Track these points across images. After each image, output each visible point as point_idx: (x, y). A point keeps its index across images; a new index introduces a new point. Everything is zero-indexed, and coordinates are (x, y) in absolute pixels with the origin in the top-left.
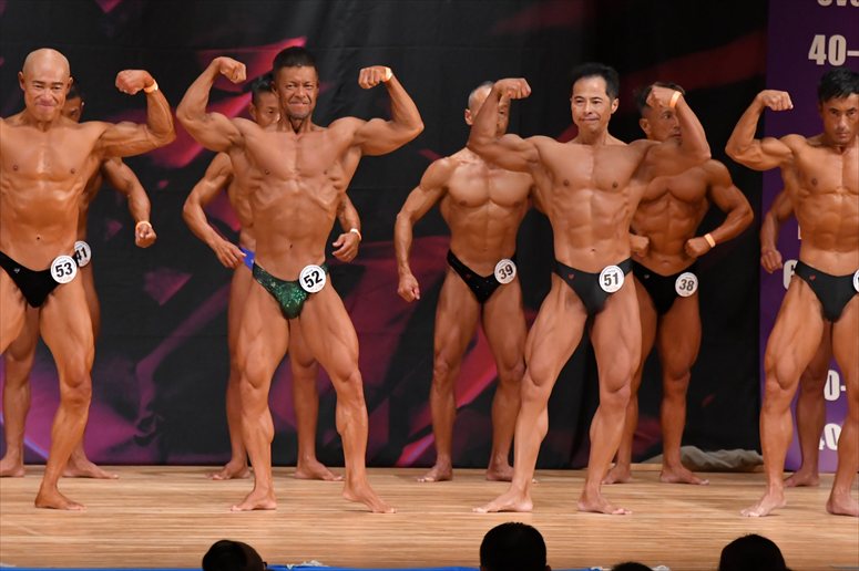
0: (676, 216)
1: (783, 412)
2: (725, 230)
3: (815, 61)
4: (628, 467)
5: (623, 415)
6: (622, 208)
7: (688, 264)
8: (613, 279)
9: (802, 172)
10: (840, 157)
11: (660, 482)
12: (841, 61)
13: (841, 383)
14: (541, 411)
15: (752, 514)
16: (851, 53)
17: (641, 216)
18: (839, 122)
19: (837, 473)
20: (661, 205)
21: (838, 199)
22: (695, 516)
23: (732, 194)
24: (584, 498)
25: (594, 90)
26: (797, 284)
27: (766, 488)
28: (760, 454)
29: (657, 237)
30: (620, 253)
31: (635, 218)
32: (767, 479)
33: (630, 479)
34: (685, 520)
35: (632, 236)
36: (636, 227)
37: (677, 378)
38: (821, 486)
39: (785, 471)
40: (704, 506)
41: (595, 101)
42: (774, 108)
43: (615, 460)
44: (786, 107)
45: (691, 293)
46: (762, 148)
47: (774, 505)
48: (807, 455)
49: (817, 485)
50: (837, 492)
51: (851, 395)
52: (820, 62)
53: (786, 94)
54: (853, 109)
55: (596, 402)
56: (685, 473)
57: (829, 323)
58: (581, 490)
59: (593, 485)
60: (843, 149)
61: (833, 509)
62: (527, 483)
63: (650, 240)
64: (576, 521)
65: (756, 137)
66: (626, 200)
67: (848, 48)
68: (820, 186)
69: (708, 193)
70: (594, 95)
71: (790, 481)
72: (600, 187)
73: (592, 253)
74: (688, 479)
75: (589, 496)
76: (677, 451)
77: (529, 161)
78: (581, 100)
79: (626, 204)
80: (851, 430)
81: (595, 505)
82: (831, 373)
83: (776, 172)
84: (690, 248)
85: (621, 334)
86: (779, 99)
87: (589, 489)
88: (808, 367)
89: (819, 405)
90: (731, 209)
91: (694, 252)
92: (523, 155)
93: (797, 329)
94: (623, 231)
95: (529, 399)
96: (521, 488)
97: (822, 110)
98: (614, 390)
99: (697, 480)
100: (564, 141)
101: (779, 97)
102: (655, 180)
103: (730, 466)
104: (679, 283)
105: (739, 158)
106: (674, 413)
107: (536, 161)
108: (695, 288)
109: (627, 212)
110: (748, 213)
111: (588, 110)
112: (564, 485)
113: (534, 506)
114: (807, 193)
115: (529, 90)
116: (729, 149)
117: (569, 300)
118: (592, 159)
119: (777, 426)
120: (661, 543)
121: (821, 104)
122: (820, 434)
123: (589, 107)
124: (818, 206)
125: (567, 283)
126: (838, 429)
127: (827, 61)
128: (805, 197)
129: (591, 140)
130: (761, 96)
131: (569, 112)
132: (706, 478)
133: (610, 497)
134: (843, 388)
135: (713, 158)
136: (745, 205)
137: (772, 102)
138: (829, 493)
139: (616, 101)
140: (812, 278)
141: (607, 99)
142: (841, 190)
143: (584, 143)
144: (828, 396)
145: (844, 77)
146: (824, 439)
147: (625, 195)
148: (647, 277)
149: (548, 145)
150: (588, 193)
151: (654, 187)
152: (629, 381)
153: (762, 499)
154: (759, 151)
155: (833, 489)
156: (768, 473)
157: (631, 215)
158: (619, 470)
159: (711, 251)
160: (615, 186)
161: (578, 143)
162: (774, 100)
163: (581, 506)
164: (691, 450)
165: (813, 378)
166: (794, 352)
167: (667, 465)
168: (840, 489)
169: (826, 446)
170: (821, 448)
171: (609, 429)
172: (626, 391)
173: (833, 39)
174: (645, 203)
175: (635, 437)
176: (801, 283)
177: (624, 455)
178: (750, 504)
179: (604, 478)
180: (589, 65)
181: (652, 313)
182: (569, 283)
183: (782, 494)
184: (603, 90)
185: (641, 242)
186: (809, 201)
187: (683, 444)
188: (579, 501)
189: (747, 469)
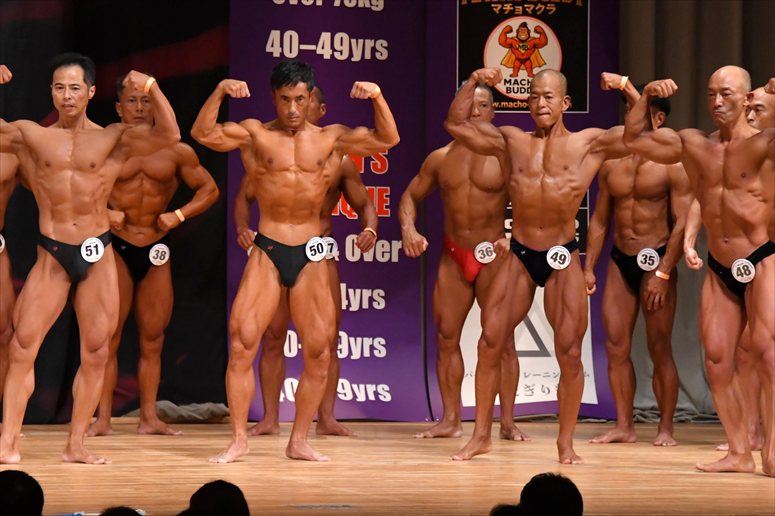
0: (149, 194)
1: (247, 370)
2: (193, 206)
3: (272, 53)
4: (109, 420)
5: (102, 372)
6: (99, 188)
7: (161, 236)
8: (95, 250)
9: (259, 153)
10: (292, 139)
11: (138, 433)
12: (294, 54)
13: (299, 342)
14: (28, 371)
15: (221, 460)
16: (303, 47)
17: (117, 194)
18: (289, 107)
19: (295, 422)
20: (135, 184)
21: (291, 176)
22: (169, 464)
23: (199, 174)
24: (68, 450)
25: (73, 78)
26: (257, 253)
27: (233, 436)
28: (227, 406)
29: (132, 213)
30: (99, 225)
31: (112, 196)
32: (233, 430)
33: (111, 432)
34: (160, 467)
35: (110, 211)
36: (112, 203)
37: (152, 339)
38: (282, 434)
39: (249, 421)
40: (176, 455)
41: (74, 88)
42: (234, 95)
43: (96, 414)
44: (244, 95)
45: (164, 262)
46: (223, 131)
47: (240, 452)
48: (269, 406)
49: (278, 433)
50: (295, 439)
51: (306, 353)
52: (277, 54)
53: (244, 84)
54: (301, 96)
55: (78, 362)
56: (160, 424)
57: (286, 289)
58: (65, 443)
59: (76, 438)
60: (294, 132)
61: (292, 454)
62: (15, 438)
63: (126, 215)
64: (59, 470)
65: (217, 122)
66: (102, 180)
67: (300, 43)
68: (275, 164)
69: (178, 172)
70: (72, 82)
71: (254, 430)
72: (78, 168)
73: (74, 227)
74: (163, 430)
75: (73, 448)
76: (153, 405)
77: (14, 141)
78: (61, 87)
79: (103, 183)
80: (307, 384)
81: (78, 456)
82: (290, 332)
83: (237, 152)
84: (162, 222)
85: (100, 301)
86: (238, 88)
87: (72, 442)
88: (269, 327)
89: (279, 362)
90: (198, 187)
91: (166, 226)
92: (7, 136)
93: (258, 295)
94: (101, 207)
95: (17, 361)
96: (10, 442)
97: (275, 97)
98: (94, 350)
99: (171, 431)
100: (46, 125)
101: (238, 85)
102: (131, 160)
103: (201, 418)
104: (152, 253)
105: (203, 140)
106: (150, 371)
107: (19, 143)
108: (167, 257)
109: (104, 190)
110: (214, 190)
111: (67, 96)
112: (49, 438)
113: (22, 459)
114: (263, 170)
115: (11, 75)
116: (193, 132)
117: (54, 270)
118: (71, 143)
119: (241, 383)
120: (136, 489)
121: (274, 92)
122: (281, 387)
123: (69, 93)
124: (274, 182)
125: (53, 255)
126: (296, 382)
127: (282, 54)
128: (263, 174)
129: (70, 124)
130: (222, 84)
131: (50, 98)
132: (179, 430)
133: (93, 448)
134: (300, 347)
135: (182, 141)
136: (211, 184)
137: (232, 90)
138: (288, 440)
139: (93, 88)
140: (270, 248)
141: (85, 85)
142: (293, 168)
143: (64, 127)
144: (287, 353)
145: (293, 68)
146: (284, 392)
147: (102, 176)
148: (124, 248)
149: (31, 129)
150: (69, 174)
151: (129, 167)
152: (107, 343)
153: (229, 446)
154: (221, 134)
155: (291, 437)
156: (234, 423)
157: (108, 192)
158: (100, 423)
159: (181, 225)
160: (93, 166)
161: (59, 127)
162: (234, 88)
163: (65, 457)
164: (166, 404)
165: (273, 337)
166: (256, 316)
167: (144, 419)
168: (298, 436)
169: (285, 398)
170: (281, 400)
171: (90, 386)
172: (104, 351)
173: (288, 34)
174: (121, 181)
175: (115, 393)
176: (261, 253)
177: (105, 410)
178: (218, 452)
179: (86, 431)
180: (67, 55)
181: (129, 281)
182: (54, 254)
183: (246, 443)
184: (81, 78)
185: (118, 216)
186: (267, 178)
187: (157, 400)
188: (64, 452)
189: (217, 420)
